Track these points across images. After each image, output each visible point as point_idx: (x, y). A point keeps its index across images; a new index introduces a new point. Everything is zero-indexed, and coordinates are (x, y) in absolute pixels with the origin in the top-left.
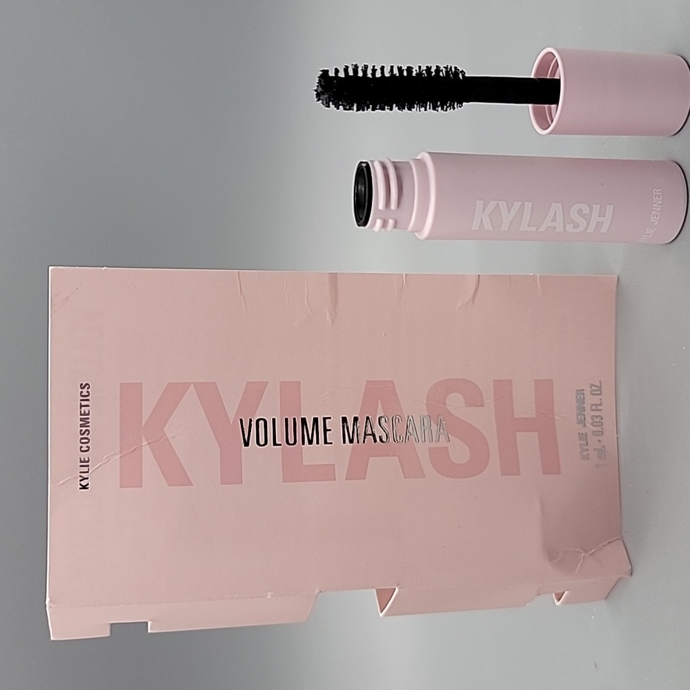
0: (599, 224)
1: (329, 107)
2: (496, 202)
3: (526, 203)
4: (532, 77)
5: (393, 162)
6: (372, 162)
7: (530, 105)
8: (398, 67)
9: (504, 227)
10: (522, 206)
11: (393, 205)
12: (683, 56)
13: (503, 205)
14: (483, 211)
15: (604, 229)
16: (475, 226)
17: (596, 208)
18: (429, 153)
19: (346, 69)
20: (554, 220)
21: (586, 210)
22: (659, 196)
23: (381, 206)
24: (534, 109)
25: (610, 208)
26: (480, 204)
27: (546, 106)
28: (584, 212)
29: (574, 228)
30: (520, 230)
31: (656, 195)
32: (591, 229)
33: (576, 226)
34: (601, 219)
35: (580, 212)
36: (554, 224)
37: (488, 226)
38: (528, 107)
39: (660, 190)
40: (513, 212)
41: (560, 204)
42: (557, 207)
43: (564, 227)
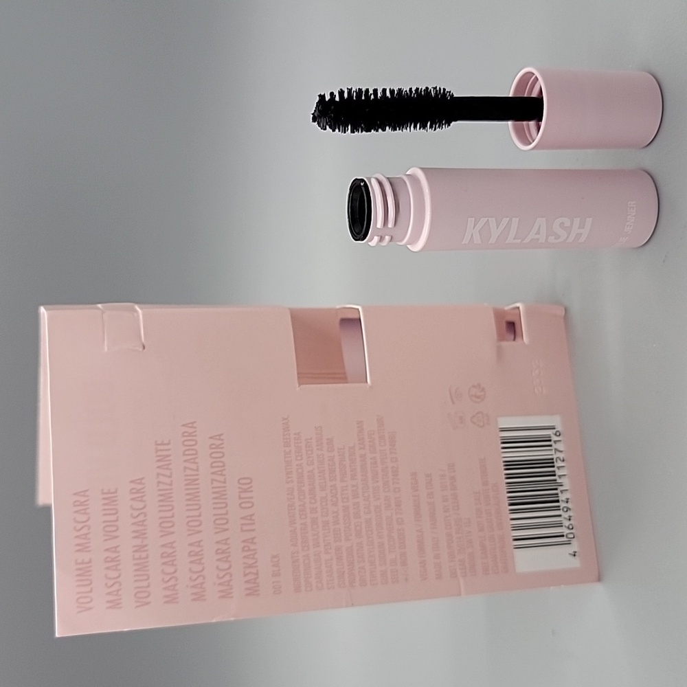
0: (579, 235)
1: (325, 129)
2: (487, 219)
3: (514, 219)
4: (511, 95)
5: (388, 178)
6: (369, 179)
8: (390, 89)
9: (493, 240)
10: (510, 222)
11: (390, 224)
13: (492, 221)
15: (582, 239)
16: (466, 240)
18: (422, 169)
19: (341, 93)
20: (538, 233)
21: (567, 222)
22: (633, 208)
23: (380, 224)
24: (514, 126)
25: (589, 221)
26: (471, 221)
27: (525, 123)
29: (555, 239)
30: (507, 242)
31: (630, 207)
32: (571, 239)
33: (558, 237)
34: (581, 231)
36: (537, 236)
37: (477, 240)
38: (508, 124)
39: (634, 202)
40: (502, 227)
42: (541, 222)
43: (547, 238)
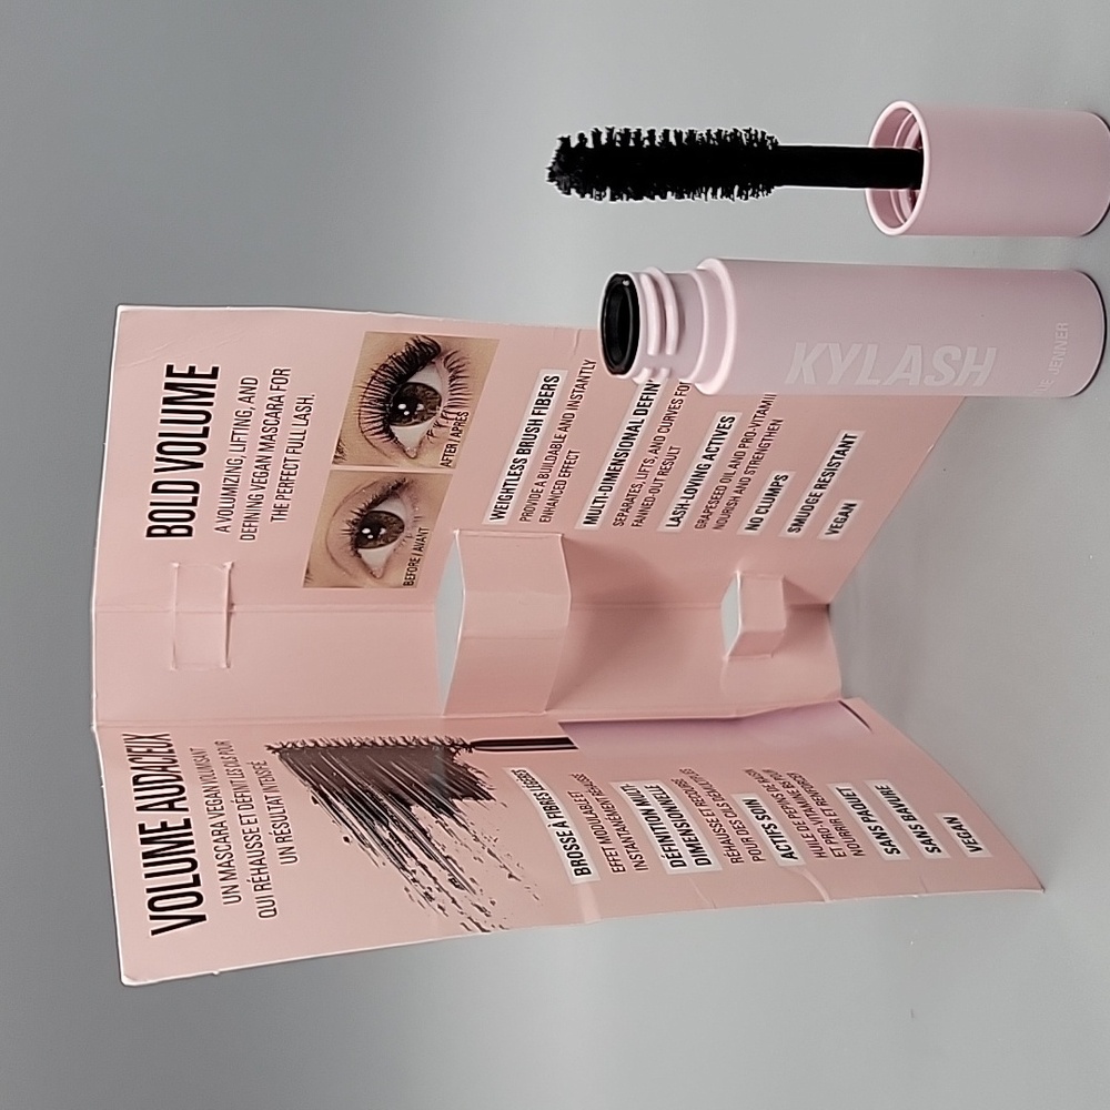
0: (974, 375)
1: (569, 193)
3: (870, 346)
4: (870, 146)
5: (668, 275)
6: (637, 275)
7: (868, 191)
8: (675, 131)
9: (834, 381)
10: (863, 350)
11: (670, 350)
12: (1101, 114)
13: (835, 349)
14: (805, 358)
15: (980, 381)
16: (791, 378)
17: (972, 352)
18: (722, 260)
19: (597, 135)
20: (908, 370)
21: (956, 353)
22: (1064, 332)
23: (652, 349)
24: (874, 196)
25: (991, 352)
26: (801, 347)
27: (891, 191)
28: (953, 359)
29: (936, 380)
30: (858, 383)
31: (1059, 332)
32: (961, 381)
33: (939, 377)
34: (977, 368)
35: (947, 358)
36: (906, 375)
37: (809, 378)
38: (864, 192)
39: (1066, 324)
40: (850, 359)
41: (920, 347)
42: (914, 352)
43: (922, 378)
